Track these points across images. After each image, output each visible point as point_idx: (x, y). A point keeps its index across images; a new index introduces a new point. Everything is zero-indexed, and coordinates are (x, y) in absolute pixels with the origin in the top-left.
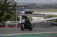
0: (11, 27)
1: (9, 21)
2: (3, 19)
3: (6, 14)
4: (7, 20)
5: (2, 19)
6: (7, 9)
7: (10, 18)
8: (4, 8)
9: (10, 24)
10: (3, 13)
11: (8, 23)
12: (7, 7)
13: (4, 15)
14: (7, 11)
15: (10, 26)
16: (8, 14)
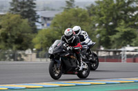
0: (134, 61)
1: (131, 46)
2: (116, 42)
3: (122, 28)
4: (125, 43)
5: (113, 42)
6: (125, 17)
7: (133, 40)
8: (119, 14)
9: (132, 53)
11: (128, 51)
13: (118, 31)
14: (126, 22)
15: (132, 59)
16: (129, 29)
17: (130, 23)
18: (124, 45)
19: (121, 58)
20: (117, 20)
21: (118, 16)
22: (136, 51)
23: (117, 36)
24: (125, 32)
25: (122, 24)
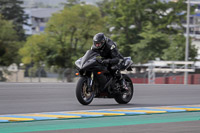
0: (167, 82)
1: (162, 59)
2: (140, 53)
3: (149, 34)
4: (153, 55)
5: (136, 53)
6: (154, 17)
7: (164, 50)
8: (144, 13)
9: (163, 70)
10: (139, 29)
11: (157, 67)
12: (154, 12)
13: (143, 38)
14: (155, 25)
15: (163, 78)
16: (159, 35)
17: (160, 26)
18: (152, 59)
19: (147, 77)
20: (141, 21)
21: (142, 16)
22: (168, 67)
23: (142, 45)
24: (153, 39)
25: (148, 27)
